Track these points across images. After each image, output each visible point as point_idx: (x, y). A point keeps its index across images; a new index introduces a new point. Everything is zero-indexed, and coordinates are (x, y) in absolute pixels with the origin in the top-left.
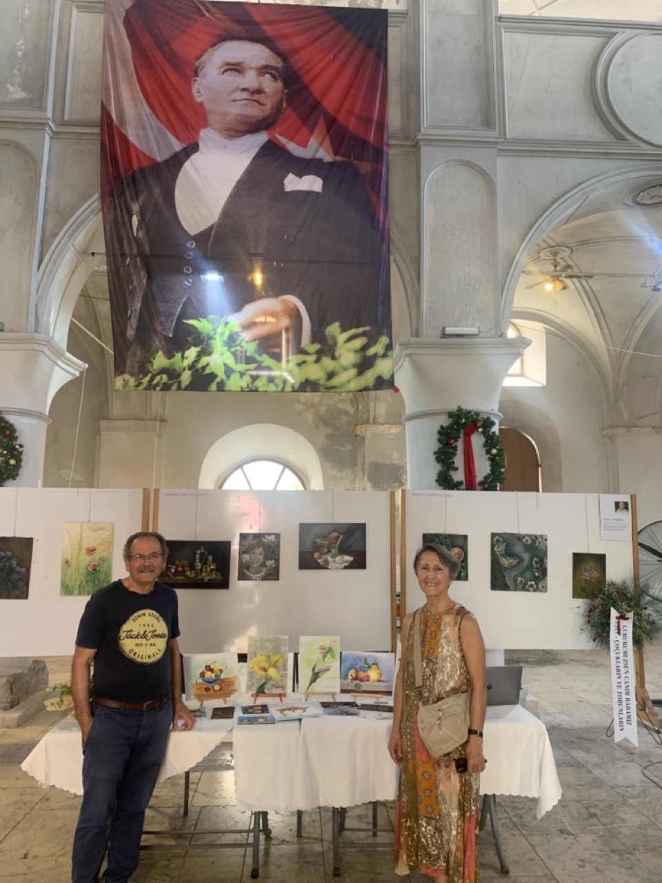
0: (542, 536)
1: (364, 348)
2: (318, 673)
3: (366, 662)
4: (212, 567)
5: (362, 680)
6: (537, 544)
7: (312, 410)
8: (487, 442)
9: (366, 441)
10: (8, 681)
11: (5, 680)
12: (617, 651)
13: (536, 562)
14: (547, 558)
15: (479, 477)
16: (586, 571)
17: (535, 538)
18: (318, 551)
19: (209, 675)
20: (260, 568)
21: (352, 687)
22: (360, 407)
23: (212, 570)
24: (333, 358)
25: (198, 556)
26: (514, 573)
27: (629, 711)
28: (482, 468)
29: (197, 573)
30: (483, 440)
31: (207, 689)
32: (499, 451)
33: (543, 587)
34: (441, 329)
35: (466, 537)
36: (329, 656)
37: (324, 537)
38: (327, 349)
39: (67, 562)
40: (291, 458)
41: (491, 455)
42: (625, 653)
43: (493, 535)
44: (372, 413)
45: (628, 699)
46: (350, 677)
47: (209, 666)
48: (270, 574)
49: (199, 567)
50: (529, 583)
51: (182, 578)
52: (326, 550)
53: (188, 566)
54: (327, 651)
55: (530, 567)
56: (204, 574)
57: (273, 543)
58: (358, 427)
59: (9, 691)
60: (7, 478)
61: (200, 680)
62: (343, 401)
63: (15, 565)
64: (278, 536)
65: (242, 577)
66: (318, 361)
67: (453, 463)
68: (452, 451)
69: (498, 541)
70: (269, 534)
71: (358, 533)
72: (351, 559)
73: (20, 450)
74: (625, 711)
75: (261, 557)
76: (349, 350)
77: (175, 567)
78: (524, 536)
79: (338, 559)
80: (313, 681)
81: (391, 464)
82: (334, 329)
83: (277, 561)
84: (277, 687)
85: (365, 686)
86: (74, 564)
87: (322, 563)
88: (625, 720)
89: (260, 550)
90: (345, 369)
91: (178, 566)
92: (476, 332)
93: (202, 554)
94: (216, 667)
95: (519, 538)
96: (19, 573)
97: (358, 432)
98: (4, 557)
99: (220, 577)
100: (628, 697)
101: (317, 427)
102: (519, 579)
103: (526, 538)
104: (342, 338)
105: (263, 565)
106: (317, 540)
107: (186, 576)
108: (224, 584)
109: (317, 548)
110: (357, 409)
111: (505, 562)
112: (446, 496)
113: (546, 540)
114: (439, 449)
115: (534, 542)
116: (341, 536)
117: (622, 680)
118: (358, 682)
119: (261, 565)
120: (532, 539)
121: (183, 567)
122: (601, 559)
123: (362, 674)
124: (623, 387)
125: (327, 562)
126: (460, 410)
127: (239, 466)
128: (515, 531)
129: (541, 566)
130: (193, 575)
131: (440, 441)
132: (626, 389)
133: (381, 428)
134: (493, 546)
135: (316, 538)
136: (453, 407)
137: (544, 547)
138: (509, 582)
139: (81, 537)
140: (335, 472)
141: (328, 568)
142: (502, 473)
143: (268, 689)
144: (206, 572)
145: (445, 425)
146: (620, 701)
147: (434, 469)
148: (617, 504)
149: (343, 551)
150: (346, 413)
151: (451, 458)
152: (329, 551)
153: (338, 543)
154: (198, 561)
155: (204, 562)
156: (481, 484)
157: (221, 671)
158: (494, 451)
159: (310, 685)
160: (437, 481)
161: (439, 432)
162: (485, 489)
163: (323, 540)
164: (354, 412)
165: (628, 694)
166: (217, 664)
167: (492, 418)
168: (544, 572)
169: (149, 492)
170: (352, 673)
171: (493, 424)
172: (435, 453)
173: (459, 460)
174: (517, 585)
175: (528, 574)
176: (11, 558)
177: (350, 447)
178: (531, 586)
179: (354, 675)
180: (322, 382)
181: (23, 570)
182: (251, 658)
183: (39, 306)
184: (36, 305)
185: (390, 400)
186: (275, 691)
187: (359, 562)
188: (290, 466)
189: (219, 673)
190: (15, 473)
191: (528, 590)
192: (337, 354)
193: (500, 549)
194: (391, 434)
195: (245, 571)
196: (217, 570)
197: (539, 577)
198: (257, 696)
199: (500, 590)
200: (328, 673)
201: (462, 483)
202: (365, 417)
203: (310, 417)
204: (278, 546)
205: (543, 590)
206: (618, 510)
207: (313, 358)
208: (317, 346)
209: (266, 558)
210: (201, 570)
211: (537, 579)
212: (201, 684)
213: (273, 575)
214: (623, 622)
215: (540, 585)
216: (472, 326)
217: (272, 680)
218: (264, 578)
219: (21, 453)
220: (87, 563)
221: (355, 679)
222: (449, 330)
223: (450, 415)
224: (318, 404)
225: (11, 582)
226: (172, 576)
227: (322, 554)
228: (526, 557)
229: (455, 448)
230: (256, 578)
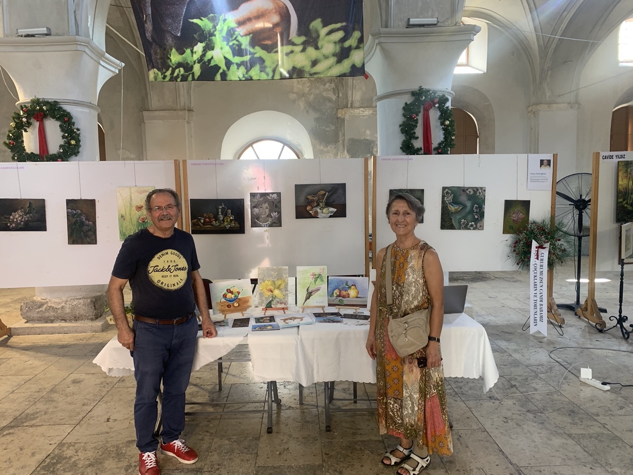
0: (481, 188)
1: (343, 40)
2: (311, 292)
3: (347, 284)
4: (231, 218)
5: (344, 297)
6: (478, 194)
7: (303, 98)
8: (441, 115)
9: (346, 122)
10: (92, 301)
11: (89, 300)
12: (535, 271)
13: (476, 208)
14: (484, 205)
15: (435, 143)
16: (514, 214)
17: (476, 190)
18: (309, 205)
19: (229, 295)
20: (267, 218)
21: (337, 302)
22: (341, 95)
23: (231, 220)
24: (317, 48)
25: (220, 210)
26: (458, 217)
27: (542, 312)
28: (437, 136)
29: (220, 223)
30: (439, 114)
31: (229, 306)
32: (451, 122)
33: (480, 226)
34: (406, 20)
35: (423, 191)
36: (319, 280)
37: (314, 194)
38: (312, 41)
39: (122, 216)
40: (289, 138)
41: (445, 126)
42: (541, 272)
43: (444, 189)
44: (350, 99)
45: (541, 305)
46: (335, 295)
47: (229, 290)
48: (275, 223)
49: (222, 219)
50: (470, 224)
51: (209, 226)
52: (315, 204)
53: (213, 218)
54: (317, 277)
55: (471, 211)
56: (226, 224)
57: (276, 200)
58: (340, 111)
59: (93, 307)
60: (71, 155)
61: (223, 300)
62: (327, 90)
63: (84, 220)
64: (279, 194)
65: (254, 225)
66: (303, 50)
67: (415, 133)
68: (414, 123)
69: (447, 193)
70: (272, 194)
71: (340, 191)
72: (335, 210)
73: (78, 132)
74: (538, 313)
75: (267, 211)
76: (329, 42)
77: (203, 218)
78: (468, 189)
79: (325, 210)
80: (308, 298)
81: (365, 139)
82: (317, 24)
84: (281, 303)
85: (346, 301)
86: (128, 218)
87: (313, 214)
88: (538, 319)
89: (267, 205)
90: (326, 57)
91: (205, 218)
92: (436, 22)
93: (223, 209)
94: (235, 290)
95: (464, 190)
96: (88, 225)
97: (339, 115)
98: (75, 214)
99: (237, 225)
100: (541, 303)
101: (307, 112)
102: (463, 220)
103: (469, 190)
104: (323, 31)
105: (269, 216)
106: (309, 197)
107: (212, 225)
108: (241, 230)
109: (310, 203)
110: (338, 97)
111: (452, 208)
112: (408, 159)
113: (485, 191)
114: (404, 122)
115: (475, 192)
116: (327, 194)
117: (538, 292)
118: (341, 298)
119: (267, 216)
120: (474, 191)
121: (209, 218)
122: (526, 204)
123: (344, 293)
124: (548, 71)
125: (316, 213)
126: (421, 89)
127: (250, 145)
128: (460, 184)
129: (480, 210)
130: (218, 224)
131: (404, 115)
132: (549, 73)
133: (357, 111)
134: (443, 197)
135: (308, 195)
136: (415, 88)
137: (482, 197)
138: (455, 224)
139: (131, 198)
140: (322, 148)
141: (318, 218)
142: (453, 140)
143: (274, 305)
144: (227, 221)
145: (408, 103)
146: (535, 306)
147: (399, 138)
148: (542, 162)
149: (328, 205)
150: (330, 100)
151: (413, 130)
152: (318, 205)
153: (324, 199)
154: (220, 214)
155: (225, 215)
156: (435, 149)
157: (239, 293)
158: (447, 123)
159: (305, 301)
160: (401, 148)
161: (404, 108)
162: (439, 153)
163: (313, 197)
164: (336, 99)
165: (541, 301)
166: (235, 288)
167: (447, 96)
168: (482, 215)
169: (179, 163)
170: (336, 292)
171: (447, 100)
172: (400, 126)
173: (419, 131)
174: (460, 225)
175: (470, 217)
176: (80, 214)
177: (333, 128)
178: (472, 226)
179: (338, 294)
180: (308, 68)
181: (91, 223)
182: (261, 283)
183: (77, 12)
184: (75, 12)
185: (364, 88)
186: (279, 306)
187: (341, 212)
188: (288, 143)
189: (237, 294)
190: (76, 151)
191: (470, 229)
192: (320, 44)
193: (449, 199)
194: (365, 116)
195: (256, 220)
196: (235, 220)
197: (478, 218)
198: (267, 309)
199: (448, 229)
200: (318, 292)
201: (421, 149)
202: (345, 103)
203: (302, 104)
204: (280, 202)
205: (481, 228)
206: (543, 166)
207: (300, 48)
208: (303, 39)
209: (271, 211)
210: (223, 220)
211: (476, 221)
212: (224, 302)
213: (277, 223)
214: (541, 251)
215: (478, 225)
216: (432, 17)
217: (277, 298)
218: (270, 226)
219: (79, 135)
220: (138, 217)
221: (339, 296)
222: (413, 21)
223: (413, 94)
224: (307, 94)
225: (83, 231)
226: (202, 225)
227: (313, 207)
228: (469, 204)
229: (417, 121)
230: (264, 225)
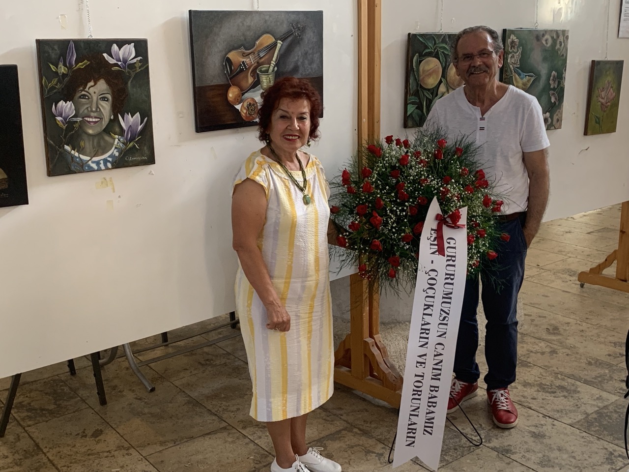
0: (564, 31)
6: (558, 47)
13: (554, 78)
14: (565, 70)
16: (603, 90)
17: (556, 36)
18: (235, 84)
20: (107, 138)
33: (558, 121)
37: (246, 45)
43: (505, 32)
48: (132, 151)
52: (251, 80)
55: (547, 88)
57: (132, 66)
64: (141, 46)
69: (512, 44)
70: (121, 43)
71: (309, 35)
75: (106, 108)
78: (544, 33)
83: (146, 114)
87: (244, 113)
89: (102, 86)
95: (537, 36)
103: (547, 37)
105: (112, 127)
106: (232, 55)
109: (234, 74)
113: (567, 37)
115: (554, 42)
116: (279, 43)
119: (108, 130)
120: (552, 38)
122: (619, 69)
135: (230, 51)
137: (563, 52)
152: (257, 82)
153: (273, 62)
163: (244, 55)
168: (561, 95)
175: (544, 101)
193: (514, 59)
195: (67, 148)
197: (555, 103)
205: (558, 125)
211: (552, 109)
213: (142, 151)
215: (555, 118)
218: (119, 163)
227: (243, 92)
228: (544, 71)
230: (98, 163)
